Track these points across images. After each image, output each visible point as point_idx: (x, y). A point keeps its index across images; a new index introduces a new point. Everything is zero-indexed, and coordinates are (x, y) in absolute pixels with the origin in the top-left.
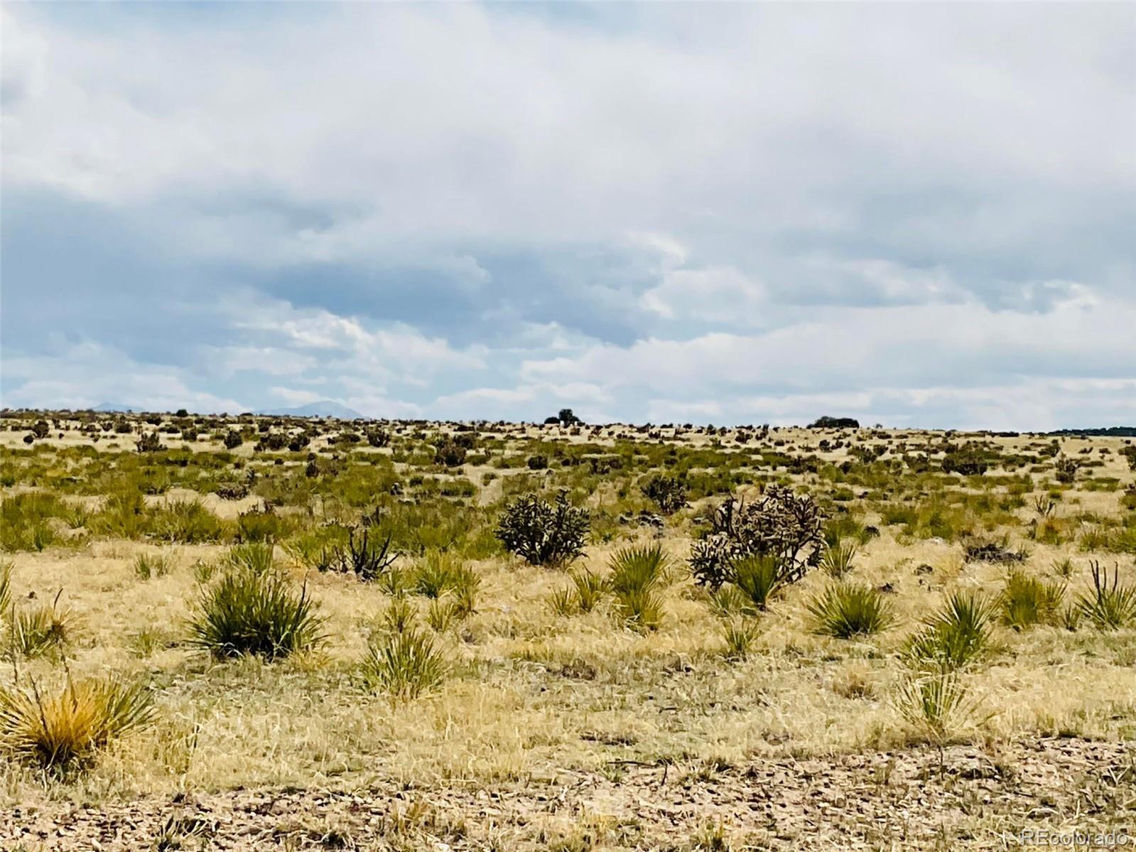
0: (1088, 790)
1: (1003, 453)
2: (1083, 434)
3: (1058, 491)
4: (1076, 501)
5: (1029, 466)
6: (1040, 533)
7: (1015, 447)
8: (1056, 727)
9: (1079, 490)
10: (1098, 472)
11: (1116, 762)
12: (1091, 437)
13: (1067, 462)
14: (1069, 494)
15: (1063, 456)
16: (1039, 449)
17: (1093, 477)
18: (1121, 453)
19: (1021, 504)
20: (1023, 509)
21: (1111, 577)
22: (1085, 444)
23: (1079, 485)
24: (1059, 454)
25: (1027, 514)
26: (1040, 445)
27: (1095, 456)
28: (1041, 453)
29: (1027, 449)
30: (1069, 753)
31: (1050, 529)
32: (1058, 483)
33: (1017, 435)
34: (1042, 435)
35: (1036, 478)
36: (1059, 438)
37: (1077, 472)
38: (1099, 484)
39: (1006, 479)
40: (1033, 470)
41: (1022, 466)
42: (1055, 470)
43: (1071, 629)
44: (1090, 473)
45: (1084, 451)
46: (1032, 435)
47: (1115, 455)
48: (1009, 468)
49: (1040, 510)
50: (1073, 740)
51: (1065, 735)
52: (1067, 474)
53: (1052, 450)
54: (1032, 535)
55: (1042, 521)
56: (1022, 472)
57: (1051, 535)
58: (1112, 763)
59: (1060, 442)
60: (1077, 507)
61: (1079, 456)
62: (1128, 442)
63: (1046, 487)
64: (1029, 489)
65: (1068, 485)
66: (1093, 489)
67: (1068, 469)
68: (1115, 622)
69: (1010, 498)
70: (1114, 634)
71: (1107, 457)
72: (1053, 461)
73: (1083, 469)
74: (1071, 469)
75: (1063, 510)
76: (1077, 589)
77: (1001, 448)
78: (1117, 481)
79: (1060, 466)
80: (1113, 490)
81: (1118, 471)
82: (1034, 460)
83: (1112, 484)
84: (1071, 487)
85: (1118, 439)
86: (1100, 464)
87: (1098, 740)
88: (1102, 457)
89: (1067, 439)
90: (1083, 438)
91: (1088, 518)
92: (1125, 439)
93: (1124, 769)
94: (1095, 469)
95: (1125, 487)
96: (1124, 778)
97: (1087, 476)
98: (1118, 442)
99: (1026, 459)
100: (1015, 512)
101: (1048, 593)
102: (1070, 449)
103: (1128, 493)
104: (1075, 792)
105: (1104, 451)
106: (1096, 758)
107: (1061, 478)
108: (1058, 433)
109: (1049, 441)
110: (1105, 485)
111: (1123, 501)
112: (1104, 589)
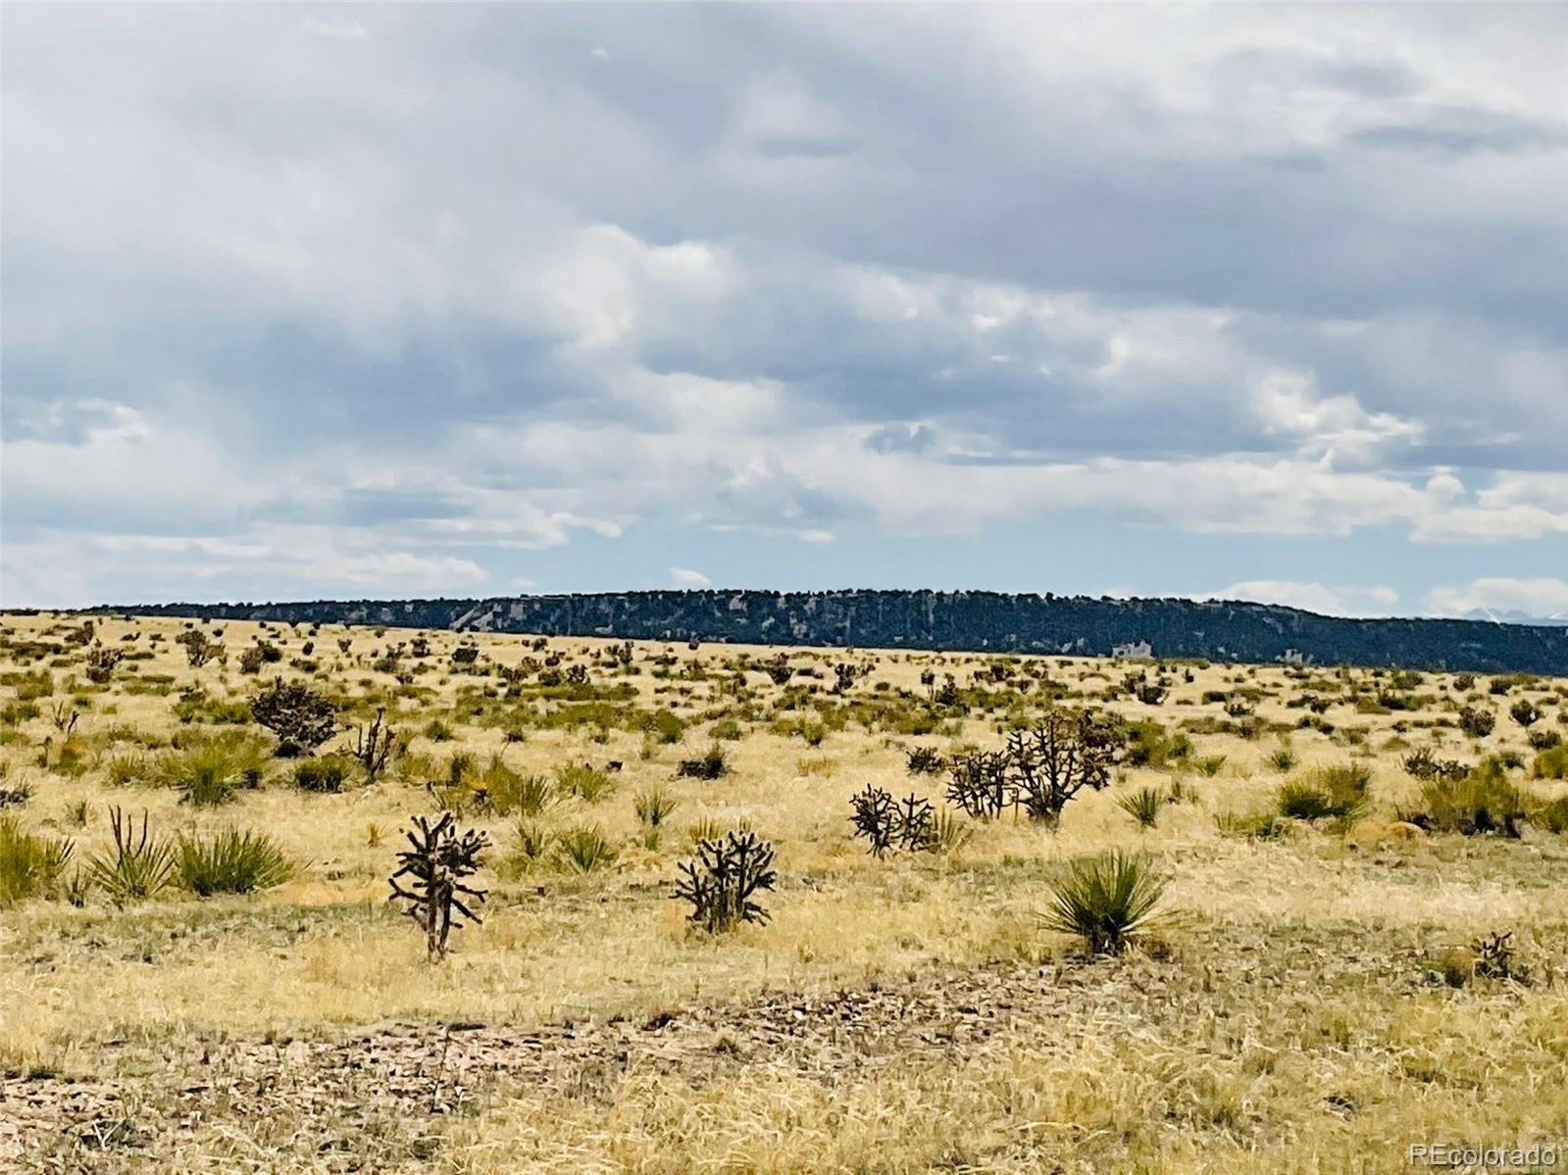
1: (12, 639)
2: (127, 612)
3: (89, 696)
4: (112, 710)
5: (50, 658)
6: (54, 758)
7: (32, 631)
9: (117, 693)
10: (146, 668)
11: (104, 1114)
12: (139, 618)
13: (104, 654)
14: (102, 700)
15: (99, 644)
16: (66, 633)
17: (138, 674)
18: (179, 641)
19: (32, 713)
20: (34, 721)
22: (131, 628)
23: (117, 686)
24: (93, 641)
25: (37, 729)
26: (67, 628)
27: (143, 645)
28: (68, 639)
29: (49, 633)
30: (38, 1103)
31: (68, 755)
32: (88, 683)
33: (36, 613)
34: (71, 612)
35: (58, 675)
36: (94, 619)
37: (116, 667)
38: (147, 685)
39: (15, 676)
40: (55, 664)
41: (39, 658)
42: (86, 665)
43: (76, 903)
44: (135, 669)
45: (128, 638)
46: (56, 612)
47: (171, 643)
48: (22, 660)
49: (60, 724)
52: (101, 671)
53: (83, 636)
54: (42, 761)
55: (60, 738)
56: (38, 667)
57: (68, 763)
58: (98, 1116)
59: (96, 624)
60: (111, 719)
61: (121, 645)
62: (189, 626)
63: (71, 690)
64: (47, 692)
65: (102, 686)
66: (135, 691)
67: (103, 666)
68: (140, 892)
69: (17, 706)
70: (136, 910)
71: (160, 645)
72: (84, 650)
73: (125, 663)
74: (108, 664)
75: (88, 724)
76: (91, 845)
77: (11, 632)
78: (171, 680)
79: (93, 658)
80: (164, 693)
81: (174, 666)
82: (57, 649)
83: (163, 683)
84: (108, 689)
85: (176, 620)
86: (150, 656)
88: (153, 647)
89: (106, 619)
90: (127, 619)
91: (126, 735)
92: (186, 620)
93: (114, 1124)
94: (141, 663)
95: (181, 690)
96: (112, 1139)
97: (131, 674)
98: (175, 626)
99: (46, 648)
100: (23, 727)
101: (48, 852)
102: (110, 635)
103: (183, 698)
105: (156, 638)
107: (94, 676)
108: (95, 610)
109: (80, 622)
110: (154, 686)
111: (176, 709)
112: (128, 846)
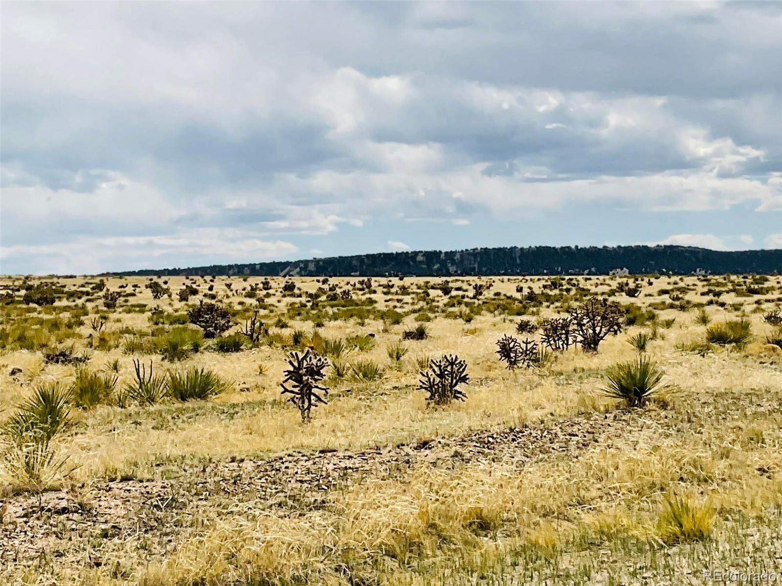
0: (144, 516)
1: (66, 289)
2: (121, 275)
3: (106, 315)
4: (119, 321)
5: (84, 298)
6: (96, 343)
7: (74, 285)
8: (118, 473)
9: (120, 313)
10: (132, 300)
11: (162, 495)
12: (126, 277)
13: (111, 294)
14: (113, 316)
15: (108, 290)
16: (91, 286)
17: (129, 304)
18: (147, 287)
19: (81, 323)
20: (82, 327)
21: (148, 371)
22: (122, 282)
23: (121, 309)
24: (105, 289)
25: (85, 330)
26: (91, 284)
27: (129, 289)
28: (93, 289)
29: (83, 286)
30: (129, 491)
31: (103, 341)
32: (105, 309)
33: (75, 277)
34: (93, 277)
35: (90, 306)
36: (104, 278)
37: (118, 301)
38: (134, 308)
39: (69, 307)
40: (88, 300)
41: (80, 298)
42: (103, 300)
43: (122, 407)
44: (126, 301)
45: (122, 287)
46: (85, 276)
47: (143, 288)
48: (72, 299)
49: (94, 328)
50: (131, 482)
51: (125, 479)
52: (111, 302)
53: (100, 286)
54: (90, 345)
55: (96, 334)
56: (80, 302)
57: (103, 344)
58: (159, 495)
59: (105, 281)
60: (119, 325)
61: (119, 290)
62: (151, 280)
63: (97, 312)
64: (86, 314)
65: (112, 310)
66: (129, 312)
67: (111, 300)
68: (152, 400)
69: (73, 320)
70: (152, 409)
71: (138, 290)
72: (101, 294)
73: (122, 299)
74: (114, 299)
75: (110, 327)
76: (125, 379)
77: (64, 286)
78: (145, 306)
79: (106, 297)
80: (143, 312)
81: (146, 299)
82: (88, 294)
83: (142, 308)
84: (115, 312)
85: (144, 278)
86: (134, 295)
87: (148, 480)
88: (134, 290)
89: (110, 278)
90: (121, 278)
91: (127, 331)
92: (150, 277)
93: (167, 499)
94: (129, 298)
95: (151, 310)
96: (167, 506)
97: (125, 304)
98: (144, 280)
99: (83, 293)
100: (77, 330)
101: (106, 383)
102: (113, 286)
103: (153, 314)
104: (135, 518)
105: (135, 286)
106: (148, 493)
107: (107, 305)
108: (103, 275)
109: (97, 280)
110: (137, 309)
111: (150, 319)
112: (143, 379)
